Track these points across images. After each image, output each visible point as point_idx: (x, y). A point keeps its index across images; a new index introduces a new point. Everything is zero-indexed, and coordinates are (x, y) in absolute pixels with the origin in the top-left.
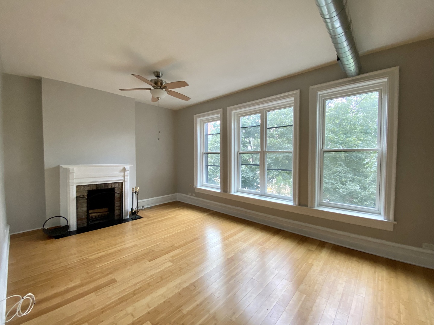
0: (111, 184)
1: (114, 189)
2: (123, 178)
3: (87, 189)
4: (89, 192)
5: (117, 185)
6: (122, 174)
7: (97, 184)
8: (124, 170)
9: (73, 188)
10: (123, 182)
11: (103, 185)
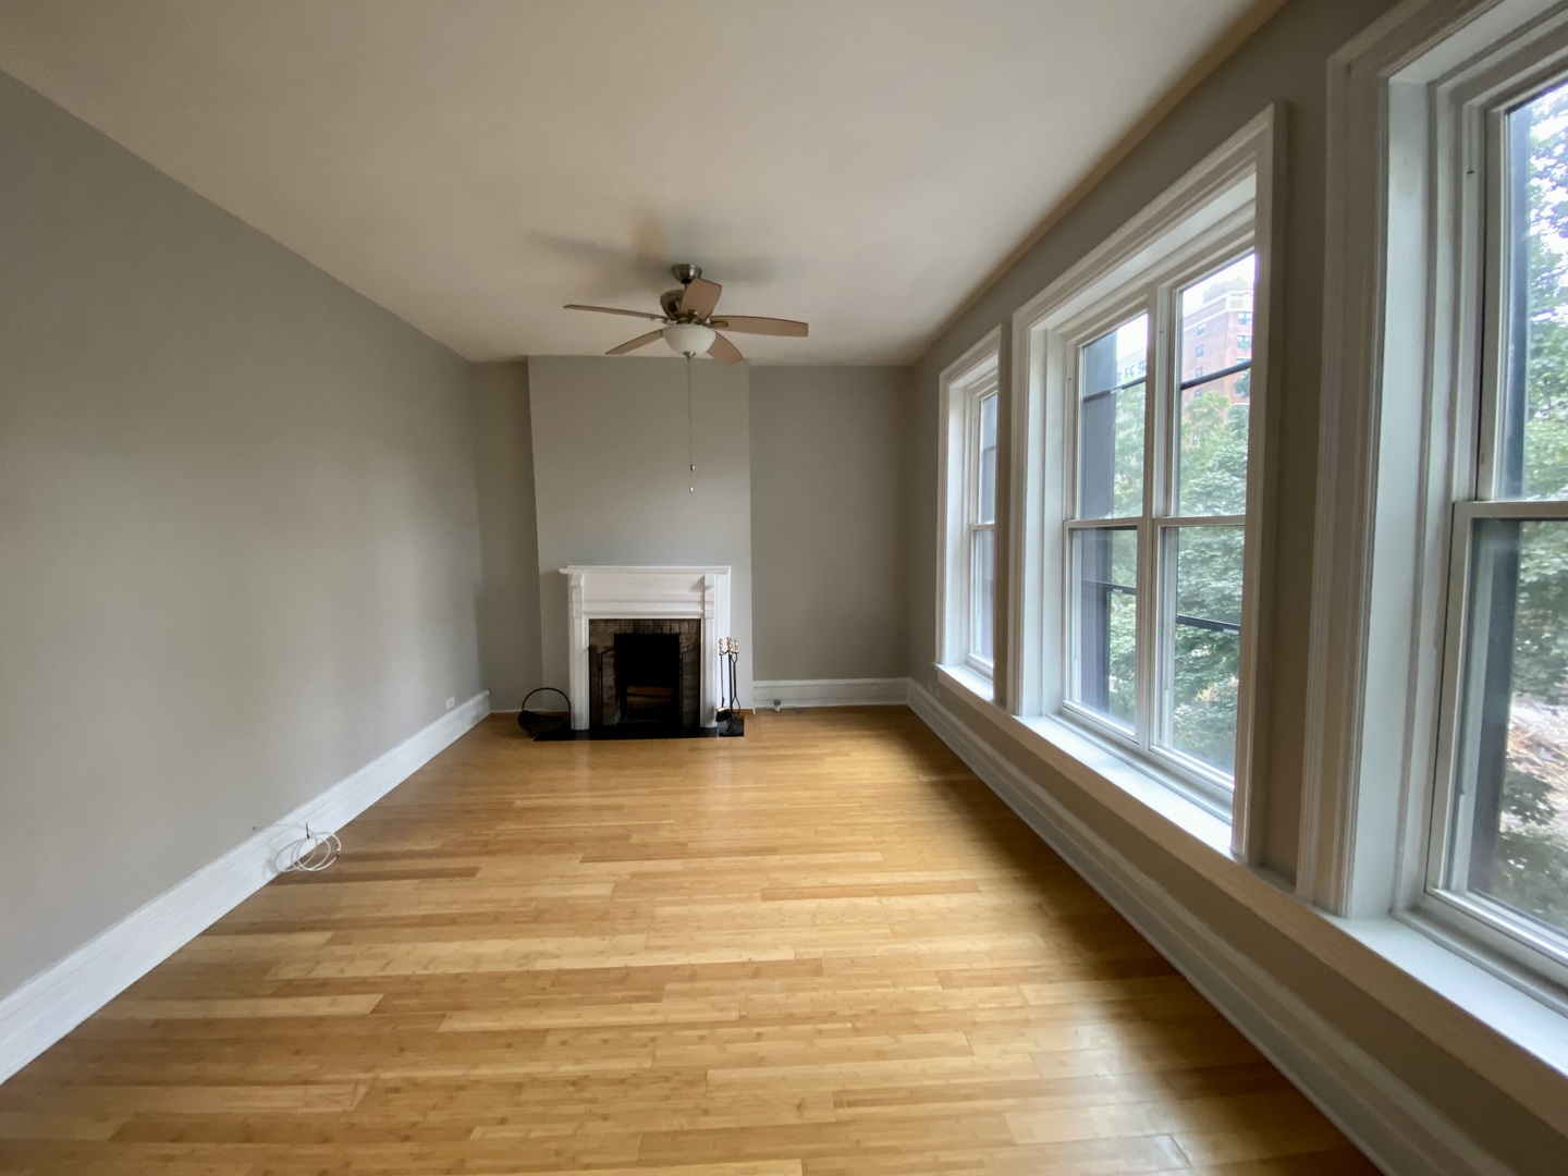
0: (669, 623)
1: (677, 636)
2: (698, 609)
3: (613, 629)
4: (618, 638)
5: (685, 627)
6: (697, 596)
7: (634, 620)
8: (701, 585)
9: (581, 624)
10: (699, 620)
11: (651, 623)
